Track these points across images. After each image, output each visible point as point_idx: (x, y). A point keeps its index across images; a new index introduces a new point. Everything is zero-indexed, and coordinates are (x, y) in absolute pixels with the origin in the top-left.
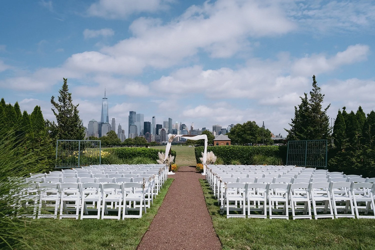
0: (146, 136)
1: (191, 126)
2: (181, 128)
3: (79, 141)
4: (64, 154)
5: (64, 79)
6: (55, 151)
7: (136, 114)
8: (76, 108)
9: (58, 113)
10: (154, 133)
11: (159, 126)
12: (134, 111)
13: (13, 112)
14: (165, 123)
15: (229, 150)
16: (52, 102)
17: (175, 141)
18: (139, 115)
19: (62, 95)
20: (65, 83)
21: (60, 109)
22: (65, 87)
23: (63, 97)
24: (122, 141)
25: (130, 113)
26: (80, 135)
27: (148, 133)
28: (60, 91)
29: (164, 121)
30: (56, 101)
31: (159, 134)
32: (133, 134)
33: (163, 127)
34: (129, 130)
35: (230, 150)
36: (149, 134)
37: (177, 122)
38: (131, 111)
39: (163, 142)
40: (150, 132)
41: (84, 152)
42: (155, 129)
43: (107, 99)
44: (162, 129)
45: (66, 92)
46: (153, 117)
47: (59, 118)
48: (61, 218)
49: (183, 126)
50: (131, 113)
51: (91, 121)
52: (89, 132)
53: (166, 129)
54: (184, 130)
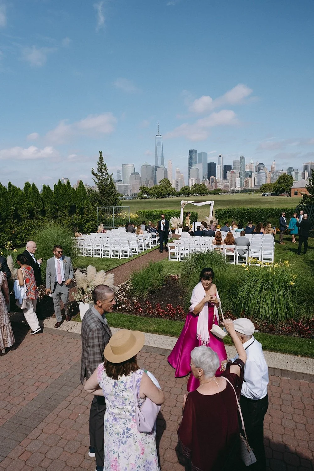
0: (210, 180)
1: (272, 166)
2: (258, 170)
3: (113, 207)
4: (103, 217)
5: (100, 152)
6: (96, 215)
7: (198, 153)
8: (111, 176)
9: (98, 182)
10: (221, 177)
11: (227, 168)
12: (195, 149)
13: (67, 189)
14: (236, 163)
15: (247, 212)
16: (93, 173)
17: (248, 187)
18: (201, 154)
19: (99, 166)
20: (101, 155)
21: (99, 178)
22: (101, 159)
23: (100, 168)
24: (178, 190)
25: (189, 153)
26: (116, 200)
27: (212, 177)
28: (98, 163)
29: (234, 161)
30: (96, 171)
31: (227, 177)
32: (194, 179)
33: (232, 168)
34: (189, 174)
35: (249, 212)
36: (215, 179)
37: (252, 161)
38: (192, 150)
39: (233, 188)
40: (215, 176)
41: (119, 215)
42: (222, 171)
43: (161, 136)
44: (231, 171)
45: (102, 164)
46: (220, 156)
47: (99, 186)
48: (94, 257)
49: (259, 166)
50: (191, 152)
51: (143, 166)
52: (142, 179)
53: (237, 171)
54: (262, 171)
